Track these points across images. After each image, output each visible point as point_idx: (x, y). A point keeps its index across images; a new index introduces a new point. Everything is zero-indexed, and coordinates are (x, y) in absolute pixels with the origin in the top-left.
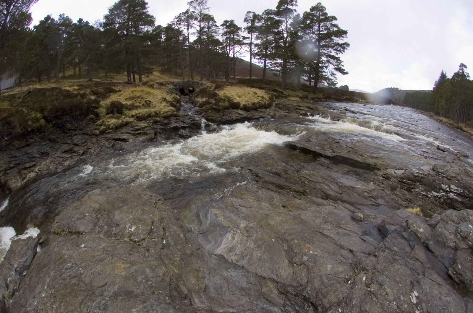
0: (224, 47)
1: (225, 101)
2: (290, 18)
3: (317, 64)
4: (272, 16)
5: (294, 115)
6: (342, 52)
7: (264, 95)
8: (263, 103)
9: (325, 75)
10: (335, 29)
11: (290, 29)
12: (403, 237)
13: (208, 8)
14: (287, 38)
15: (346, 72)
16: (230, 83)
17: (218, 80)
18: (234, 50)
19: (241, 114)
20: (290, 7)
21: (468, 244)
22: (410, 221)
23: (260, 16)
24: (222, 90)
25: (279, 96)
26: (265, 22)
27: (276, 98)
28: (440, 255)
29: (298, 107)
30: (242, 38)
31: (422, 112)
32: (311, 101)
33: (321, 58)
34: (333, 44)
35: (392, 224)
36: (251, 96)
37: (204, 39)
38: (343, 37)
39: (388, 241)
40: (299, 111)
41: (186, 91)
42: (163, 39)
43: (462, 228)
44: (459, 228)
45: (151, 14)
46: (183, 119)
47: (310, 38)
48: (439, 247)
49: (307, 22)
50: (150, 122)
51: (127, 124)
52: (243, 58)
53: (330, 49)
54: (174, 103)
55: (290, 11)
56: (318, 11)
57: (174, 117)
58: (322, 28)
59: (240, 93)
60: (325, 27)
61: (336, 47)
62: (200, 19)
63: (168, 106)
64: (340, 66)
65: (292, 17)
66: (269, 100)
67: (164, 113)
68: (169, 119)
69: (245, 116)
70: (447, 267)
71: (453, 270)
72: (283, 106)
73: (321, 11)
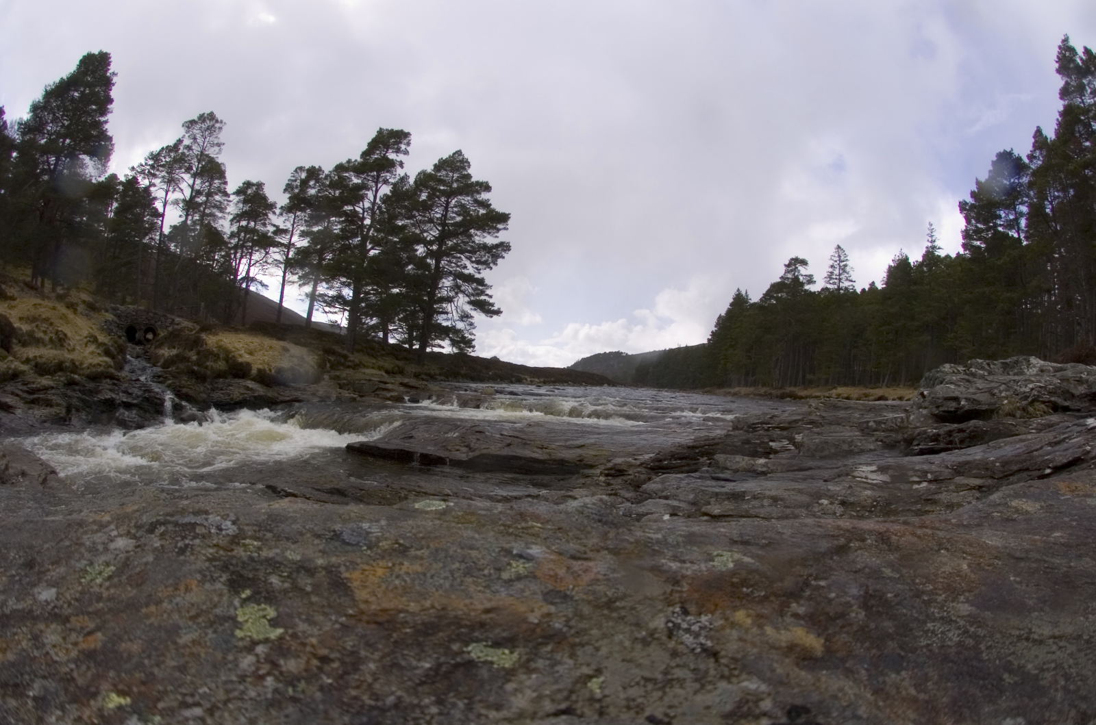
1: (219, 358)
2: (386, 182)
4: (348, 175)
6: (491, 265)
7: (304, 357)
8: (300, 370)
10: (482, 211)
11: (380, 208)
15: (496, 309)
19: (251, 390)
20: (391, 156)
23: (325, 174)
24: (215, 334)
25: (339, 364)
27: (332, 368)
29: (382, 386)
33: (440, 281)
34: (472, 245)
36: (276, 353)
38: (498, 230)
40: (385, 393)
46: (126, 385)
49: (420, 196)
50: (60, 381)
51: (15, 376)
53: (465, 260)
54: (111, 348)
55: (389, 165)
56: (451, 172)
57: (108, 380)
58: (453, 212)
59: (251, 345)
60: (459, 209)
61: (477, 254)
62: (198, 169)
63: (99, 353)
64: (483, 297)
65: (391, 181)
66: (316, 367)
67: (89, 368)
68: (100, 382)
69: (262, 393)
72: (348, 382)
73: (457, 169)
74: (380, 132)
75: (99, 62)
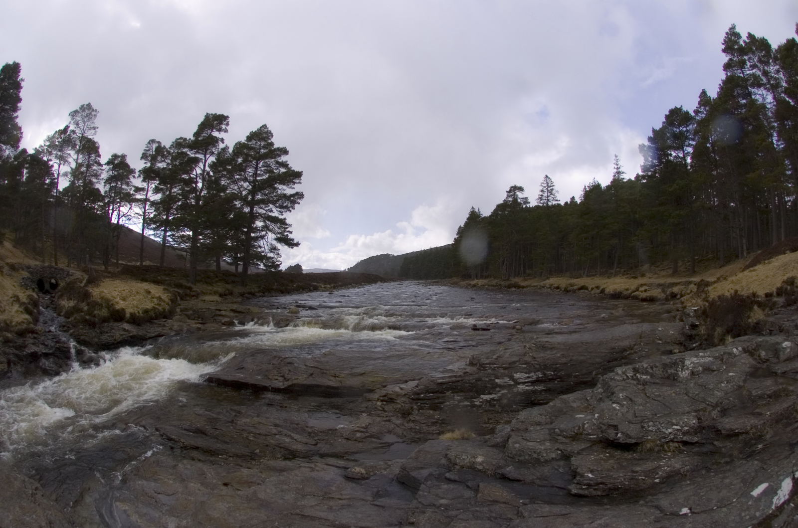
0: (105, 204)
1: (102, 306)
2: (212, 153)
3: (248, 234)
4: (185, 150)
5: (211, 326)
6: (290, 209)
7: (161, 295)
8: (160, 308)
9: (260, 252)
10: (283, 170)
11: (208, 173)
12: (450, 481)
13: (94, 128)
14: (201, 190)
15: (295, 242)
16: (109, 273)
17: (93, 266)
18: (119, 211)
19: (127, 331)
20: (216, 134)
21: (590, 440)
22: (452, 454)
23: (167, 151)
24: (98, 286)
25: (186, 295)
26: (171, 161)
27: (182, 299)
29: (218, 312)
30: (133, 189)
31: (437, 282)
32: (240, 299)
33: (254, 223)
34: (275, 196)
35: (422, 468)
36: (141, 297)
37: (79, 186)
38: (294, 183)
39: (425, 495)
40: (220, 318)
41: (47, 286)
42: (25, 177)
43: (562, 426)
44: (555, 429)
45: (20, 125)
46: (42, 338)
47: (239, 188)
48: (529, 468)
49: (237, 161)
52: (132, 227)
53: (271, 206)
54: (29, 306)
55: (214, 141)
56: (259, 141)
57: (30, 335)
58: (261, 171)
59: (124, 292)
60: (266, 168)
61: (280, 202)
62: (80, 147)
63: (21, 312)
64: (286, 234)
65: (216, 152)
66: (170, 303)
67: (16, 326)
68: (25, 337)
69: (135, 333)
70: (562, 486)
71: (578, 486)
72: (193, 311)
73: (264, 139)
74: (207, 116)
75: (12, 70)
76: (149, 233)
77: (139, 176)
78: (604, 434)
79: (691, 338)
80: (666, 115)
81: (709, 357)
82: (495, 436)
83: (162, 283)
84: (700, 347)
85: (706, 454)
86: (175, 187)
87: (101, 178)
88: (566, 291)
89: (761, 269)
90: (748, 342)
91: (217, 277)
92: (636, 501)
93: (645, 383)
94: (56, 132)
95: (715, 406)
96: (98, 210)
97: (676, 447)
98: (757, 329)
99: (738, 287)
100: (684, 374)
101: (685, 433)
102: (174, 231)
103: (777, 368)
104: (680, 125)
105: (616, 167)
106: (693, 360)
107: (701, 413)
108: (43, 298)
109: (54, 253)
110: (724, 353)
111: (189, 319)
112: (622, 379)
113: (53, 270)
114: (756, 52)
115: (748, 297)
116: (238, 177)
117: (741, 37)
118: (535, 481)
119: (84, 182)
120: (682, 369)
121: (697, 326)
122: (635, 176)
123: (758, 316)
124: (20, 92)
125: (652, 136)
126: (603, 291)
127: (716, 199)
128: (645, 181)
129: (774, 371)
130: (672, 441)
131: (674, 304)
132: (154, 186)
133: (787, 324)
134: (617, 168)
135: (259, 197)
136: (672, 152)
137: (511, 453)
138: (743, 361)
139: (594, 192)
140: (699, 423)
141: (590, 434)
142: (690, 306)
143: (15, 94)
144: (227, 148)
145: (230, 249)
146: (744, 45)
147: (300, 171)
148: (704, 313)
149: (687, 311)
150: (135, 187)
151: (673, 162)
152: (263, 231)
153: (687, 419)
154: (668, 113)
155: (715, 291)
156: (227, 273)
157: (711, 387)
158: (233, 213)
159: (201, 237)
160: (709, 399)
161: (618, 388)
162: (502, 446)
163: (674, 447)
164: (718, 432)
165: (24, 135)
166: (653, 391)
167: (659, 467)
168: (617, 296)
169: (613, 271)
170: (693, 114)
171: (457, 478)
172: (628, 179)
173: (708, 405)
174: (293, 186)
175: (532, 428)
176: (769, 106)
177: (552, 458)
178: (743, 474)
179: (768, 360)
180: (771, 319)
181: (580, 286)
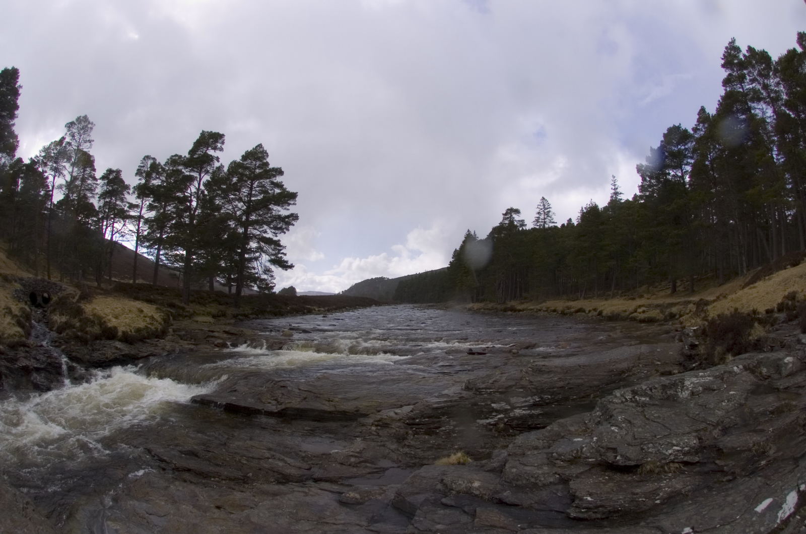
0: (99, 219)
1: (94, 323)
2: (207, 172)
3: (241, 255)
4: (180, 168)
5: (205, 348)
6: (285, 230)
7: (154, 314)
8: (153, 328)
9: (254, 274)
10: (277, 191)
11: (203, 192)
12: (446, 506)
13: (90, 141)
14: (196, 209)
15: (289, 264)
16: (102, 289)
17: (85, 282)
18: (113, 227)
19: (119, 349)
20: (211, 152)
21: (588, 464)
22: (447, 480)
23: (162, 168)
24: (90, 302)
25: (179, 315)
26: (166, 178)
27: (174, 319)
28: (536, 503)
29: (211, 334)
30: (127, 205)
31: (432, 306)
32: (233, 321)
33: (248, 244)
34: (270, 217)
35: (417, 493)
36: (134, 315)
37: (74, 200)
38: (289, 204)
39: (421, 521)
40: (213, 339)
41: (39, 300)
42: (19, 187)
43: (560, 450)
44: (553, 453)
45: (16, 133)
46: (34, 352)
47: (233, 208)
48: (527, 493)
49: (232, 180)
52: (125, 244)
53: (265, 227)
54: (21, 319)
55: (209, 159)
56: (254, 161)
57: (22, 348)
58: (256, 191)
59: (116, 310)
60: (260, 188)
61: (275, 223)
62: (75, 160)
63: (13, 324)
64: (280, 255)
65: (211, 171)
66: (163, 323)
67: (8, 338)
68: (17, 350)
69: (127, 352)
70: (561, 510)
71: (577, 510)
72: (186, 332)
73: (259, 159)
74: (203, 134)
75: (11, 75)
76: (142, 250)
77: (134, 192)
78: (603, 457)
79: (690, 358)
80: (664, 134)
81: (709, 376)
82: (492, 461)
83: (154, 302)
84: (700, 367)
85: (707, 473)
86: (170, 205)
87: (96, 192)
88: (563, 314)
89: (762, 286)
90: (749, 359)
91: (210, 298)
92: (637, 523)
93: (644, 405)
94: (52, 143)
95: (715, 426)
96: (91, 225)
97: (677, 468)
98: (758, 346)
99: (738, 305)
100: (685, 394)
101: (685, 454)
102: (167, 250)
103: (779, 384)
104: (678, 144)
105: (613, 187)
106: (693, 381)
107: (702, 433)
108: (36, 311)
109: (47, 266)
110: (725, 372)
111: (181, 339)
112: (620, 401)
113: (46, 283)
114: (756, 66)
115: (749, 315)
116: (232, 196)
117: (740, 51)
118: (533, 505)
119: (78, 196)
120: (682, 390)
121: (696, 346)
122: (633, 196)
123: (758, 333)
124: (17, 99)
125: (650, 155)
126: (600, 314)
127: (715, 217)
128: (642, 201)
129: (775, 387)
130: (673, 462)
131: (673, 324)
132: (148, 204)
133: (788, 340)
134: (615, 189)
135: (253, 217)
136: (671, 172)
137: (508, 478)
138: (744, 379)
139: (591, 214)
140: (699, 443)
141: (588, 458)
142: (689, 326)
143: (13, 101)
144: (222, 166)
145: (223, 270)
146: (743, 59)
147: (295, 192)
148: (704, 332)
149: (686, 331)
150: (129, 203)
151: (671, 181)
152: (257, 252)
153: (688, 439)
154: (666, 132)
155: (714, 310)
156: (220, 294)
157: (712, 407)
158: (227, 233)
159: (194, 257)
160: (710, 419)
161: (617, 411)
162: (499, 471)
163: (674, 467)
164: (719, 450)
165: (20, 144)
166: (653, 412)
167: (660, 488)
168: (613, 318)
169: (610, 293)
170: (692, 132)
171: (453, 503)
172: (626, 199)
173: (709, 424)
174: (288, 207)
175: (529, 453)
176: (768, 120)
177: (551, 483)
178: (747, 490)
179: (769, 377)
180: (772, 335)
181: (577, 309)
